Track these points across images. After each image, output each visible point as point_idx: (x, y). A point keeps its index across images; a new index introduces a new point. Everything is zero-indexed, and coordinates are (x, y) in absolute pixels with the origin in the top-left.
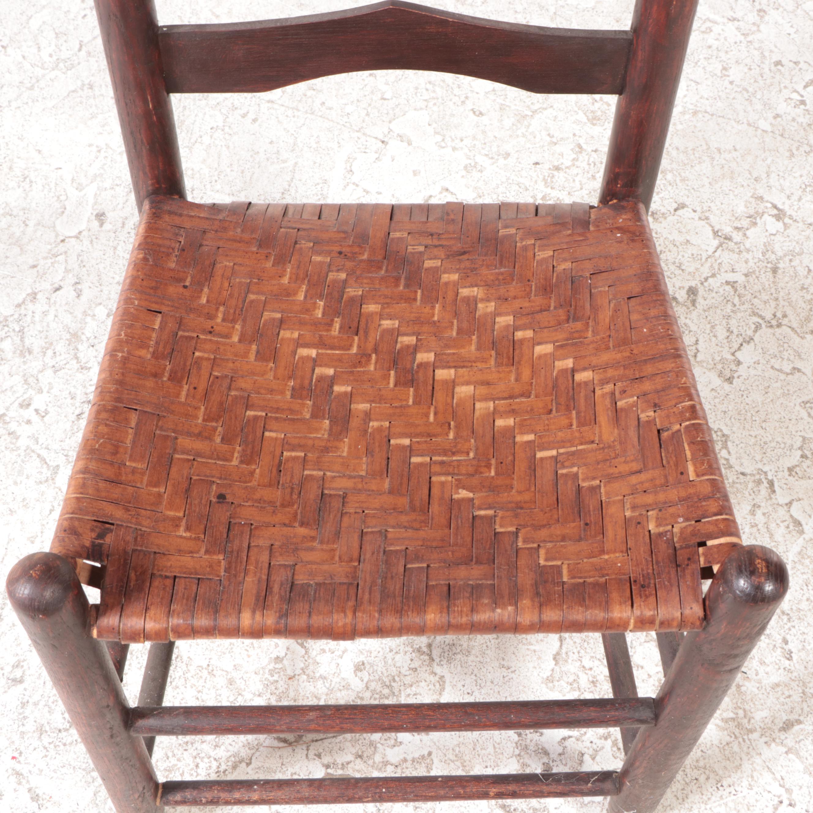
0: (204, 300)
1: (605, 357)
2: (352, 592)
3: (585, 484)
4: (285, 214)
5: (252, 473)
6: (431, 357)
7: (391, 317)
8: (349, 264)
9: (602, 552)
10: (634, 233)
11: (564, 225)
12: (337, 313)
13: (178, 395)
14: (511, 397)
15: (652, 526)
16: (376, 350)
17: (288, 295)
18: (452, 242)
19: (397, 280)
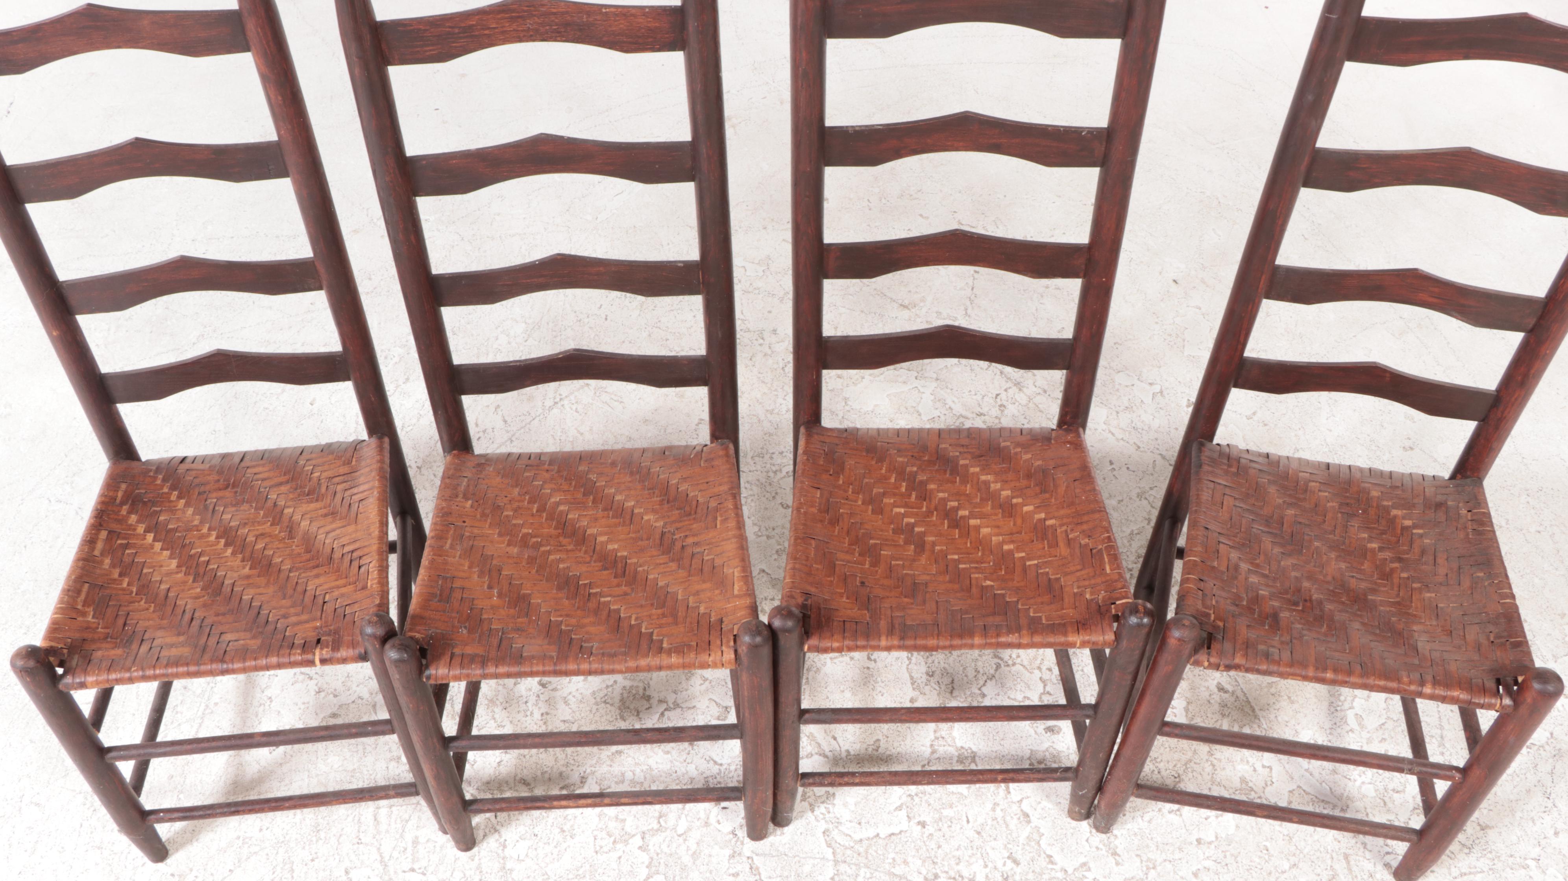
0: (841, 482)
1: (1062, 512)
2: (936, 627)
3: (1052, 577)
4: (879, 434)
5: (877, 571)
6: (966, 513)
7: (943, 492)
8: (918, 462)
9: (1063, 609)
10: (1076, 444)
11: (1037, 440)
12: (914, 489)
13: (834, 532)
14: (1011, 534)
15: (1088, 596)
16: (936, 509)
17: (886, 479)
18: (974, 450)
19: (945, 471)
